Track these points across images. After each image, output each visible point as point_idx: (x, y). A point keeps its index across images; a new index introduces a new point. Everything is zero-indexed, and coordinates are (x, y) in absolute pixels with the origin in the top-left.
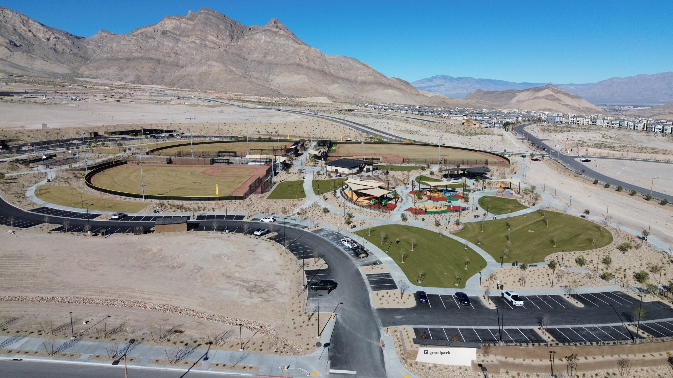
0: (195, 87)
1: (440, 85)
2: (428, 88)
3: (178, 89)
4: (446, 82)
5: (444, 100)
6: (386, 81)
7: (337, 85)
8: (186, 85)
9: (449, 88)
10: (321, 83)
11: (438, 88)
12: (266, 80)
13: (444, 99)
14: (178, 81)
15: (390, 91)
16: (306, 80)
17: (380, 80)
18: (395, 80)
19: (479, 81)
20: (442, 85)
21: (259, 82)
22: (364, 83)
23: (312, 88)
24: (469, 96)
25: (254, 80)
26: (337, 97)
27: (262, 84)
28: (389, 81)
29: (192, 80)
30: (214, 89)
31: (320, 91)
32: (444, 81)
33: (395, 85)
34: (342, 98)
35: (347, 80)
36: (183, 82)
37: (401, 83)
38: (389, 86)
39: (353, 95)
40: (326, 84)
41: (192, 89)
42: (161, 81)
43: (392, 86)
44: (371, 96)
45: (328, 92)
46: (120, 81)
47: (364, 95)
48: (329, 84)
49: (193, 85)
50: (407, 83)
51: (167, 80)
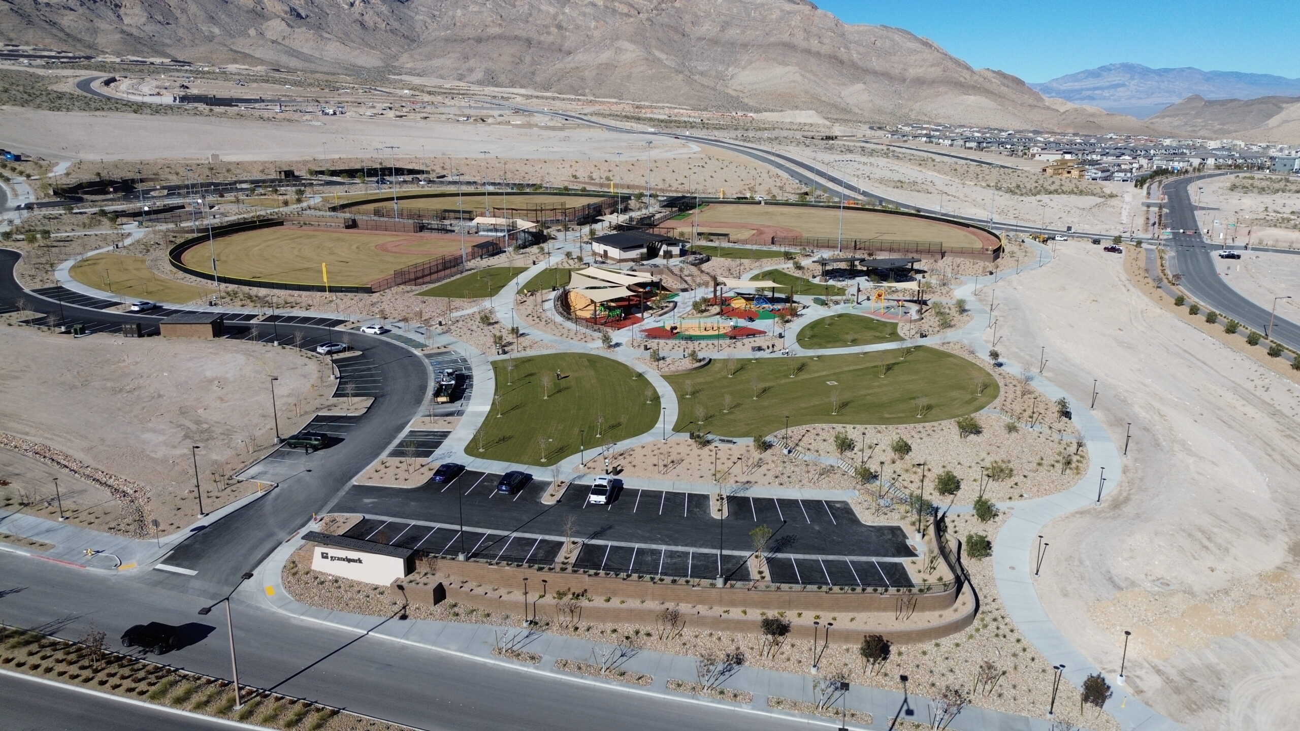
0: (587, 91)
1: (1116, 86)
2: (1088, 93)
3: (556, 95)
4: (1132, 78)
5: (1091, 119)
6: (968, 77)
7: (859, 86)
8: (572, 87)
9: (1138, 91)
10: (830, 81)
11: (1112, 91)
12: (721, 77)
13: (1093, 115)
14: (559, 80)
15: (972, 99)
16: (797, 77)
17: (956, 75)
18: (990, 75)
19: (1212, 77)
20: (1123, 85)
21: (705, 81)
22: (920, 82)
23: (806, 92)
24: (1170, 111)
25: (697, 77)
26: (856, 110)
27: (712, 84)
28: (976, 77)
29: (583, 79)
30: (620, 97)
31: (823, 99)
32: (1128, 76)
33: (987, 85)
34: (866, 114)
35: (886, 75)
36: (566, 82)
37: (1006, 82)
38: (974, 87)
39: (891, 107)
40: (838, 85)
41: (581, 95)
42: (528, 80)
43: (979, 88)
44: (929, 109)
45: (839, 100)
46: (460, 80)
47: (917, 106)
48: (844, 84)
49: (583, 88)
50: (1019, 82)
51: (538, 79)
